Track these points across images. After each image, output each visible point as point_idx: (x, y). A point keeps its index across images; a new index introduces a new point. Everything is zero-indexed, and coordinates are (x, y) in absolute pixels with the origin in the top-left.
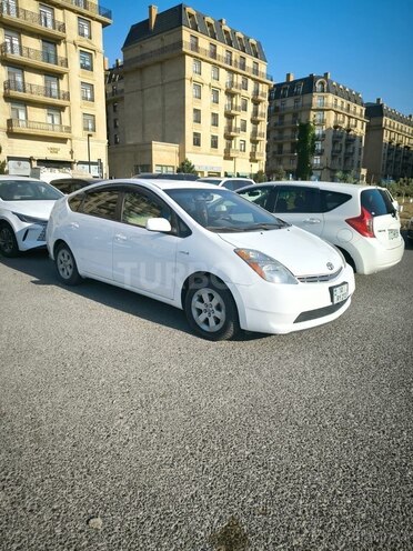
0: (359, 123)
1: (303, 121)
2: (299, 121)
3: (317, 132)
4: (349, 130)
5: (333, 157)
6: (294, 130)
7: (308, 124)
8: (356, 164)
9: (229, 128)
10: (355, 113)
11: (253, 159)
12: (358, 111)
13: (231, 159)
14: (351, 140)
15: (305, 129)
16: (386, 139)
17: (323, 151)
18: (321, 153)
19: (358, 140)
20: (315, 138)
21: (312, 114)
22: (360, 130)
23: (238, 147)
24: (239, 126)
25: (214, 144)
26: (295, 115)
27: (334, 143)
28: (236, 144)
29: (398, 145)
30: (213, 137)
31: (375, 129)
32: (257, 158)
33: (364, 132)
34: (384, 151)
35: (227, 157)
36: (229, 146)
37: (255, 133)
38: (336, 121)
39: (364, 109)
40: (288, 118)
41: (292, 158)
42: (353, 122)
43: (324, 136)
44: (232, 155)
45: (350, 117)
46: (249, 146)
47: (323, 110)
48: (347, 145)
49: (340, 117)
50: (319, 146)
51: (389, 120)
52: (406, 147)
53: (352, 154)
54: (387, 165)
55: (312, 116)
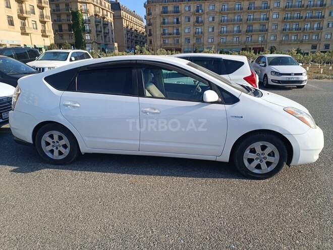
0: (109, 13)
1: (74, 10)
2: (71, 9)
3: (84, 18)
4: (104, 18)
5: (98, 35)
6: (68, 15)
7: (77, 11)
8: (111, 40)
9: (21, 11)
10: (105, 7)
11: (44, 35)
12: (107, 6)
13: (27, 34)
14: (106, 25)
15: (76, 15)
16: (125, 25)
17: (90, 30)
18: (89, 32)
19: (109, 25)
20: (84, 22)
21: (79, 5)
22: (110, 18)
23: (31, 26)
24: (28, 9)
25: (11, 23)
26: (67, 5)
27: (97, 26)
28: (29, 23)
29: (131, 29)
30: (9, 17)
31: (118, 18)
32: (47, 34)
33: (112, 19)
34: (125, 32)
35: (24, 33)
36: (24, 25)
37: (42, 16)
38: (95, 11)
39: (110, 5)
40: (62, 7)
41: (70, 35)
42: (105, 12)
43: (89, 20)
44: (27, 31)
45: (103, 9)
46: (40, 25)
47: (86, 3)
48: (104, 28)
49: (97, 9)
50: (87, 28)
51: (124, 13)
52: (135, 30)
53: (108, 33)
54: (128, 41)
55: (79, 7)
